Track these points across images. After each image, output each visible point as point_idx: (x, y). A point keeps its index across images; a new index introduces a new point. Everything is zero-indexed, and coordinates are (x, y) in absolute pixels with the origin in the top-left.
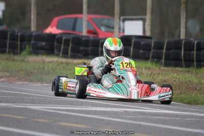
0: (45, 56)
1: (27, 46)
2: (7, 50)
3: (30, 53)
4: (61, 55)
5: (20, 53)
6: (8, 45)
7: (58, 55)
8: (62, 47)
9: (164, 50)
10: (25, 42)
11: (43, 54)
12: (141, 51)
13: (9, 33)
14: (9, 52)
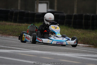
0: (4, 22)
7: (11, 21)
8: (13, 17)
9: (73, 20)
11: (3, 21)
12: (59, 20)
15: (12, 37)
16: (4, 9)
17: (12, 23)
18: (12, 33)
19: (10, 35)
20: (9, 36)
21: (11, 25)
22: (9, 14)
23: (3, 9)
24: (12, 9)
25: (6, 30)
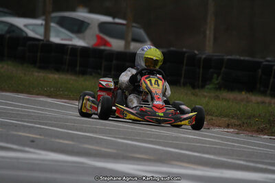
0: (243, 93)
1: (215, 75)
2: (182, 80)
3: (220, 87)
4: (269, 92)
5: (203, 87)
6: (183, 72)
7: (264, 93)
8: (272, 80)
10: (211, 70)
11: (240, 90)
13: (186, 55)
14: (185, 85)
15: (266, 137)
16: (247, 58)
17: (267, 99)
18: (268, 126)
19: (261, 131)
20: (259, 134)
21: (263, 103)
22: (260, 71)
23: (242, 58)
24: (269, 59)
25: (250, 118)
